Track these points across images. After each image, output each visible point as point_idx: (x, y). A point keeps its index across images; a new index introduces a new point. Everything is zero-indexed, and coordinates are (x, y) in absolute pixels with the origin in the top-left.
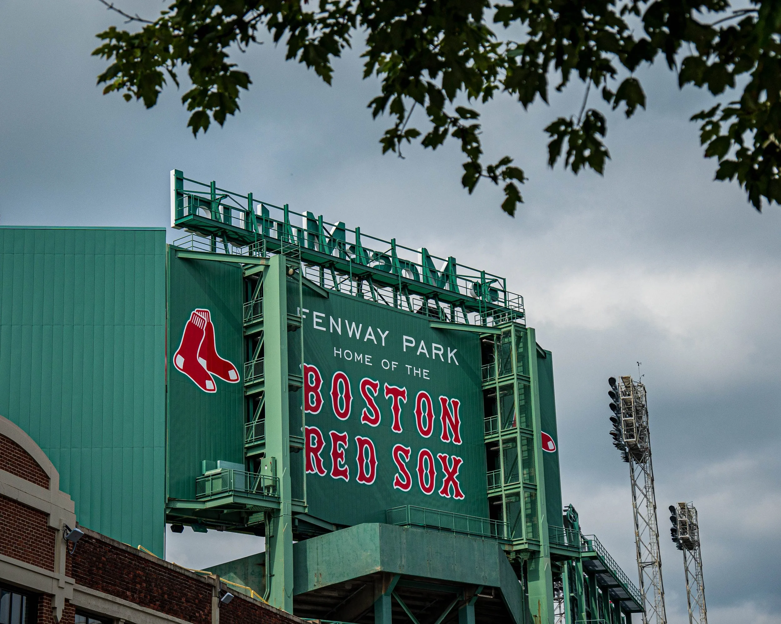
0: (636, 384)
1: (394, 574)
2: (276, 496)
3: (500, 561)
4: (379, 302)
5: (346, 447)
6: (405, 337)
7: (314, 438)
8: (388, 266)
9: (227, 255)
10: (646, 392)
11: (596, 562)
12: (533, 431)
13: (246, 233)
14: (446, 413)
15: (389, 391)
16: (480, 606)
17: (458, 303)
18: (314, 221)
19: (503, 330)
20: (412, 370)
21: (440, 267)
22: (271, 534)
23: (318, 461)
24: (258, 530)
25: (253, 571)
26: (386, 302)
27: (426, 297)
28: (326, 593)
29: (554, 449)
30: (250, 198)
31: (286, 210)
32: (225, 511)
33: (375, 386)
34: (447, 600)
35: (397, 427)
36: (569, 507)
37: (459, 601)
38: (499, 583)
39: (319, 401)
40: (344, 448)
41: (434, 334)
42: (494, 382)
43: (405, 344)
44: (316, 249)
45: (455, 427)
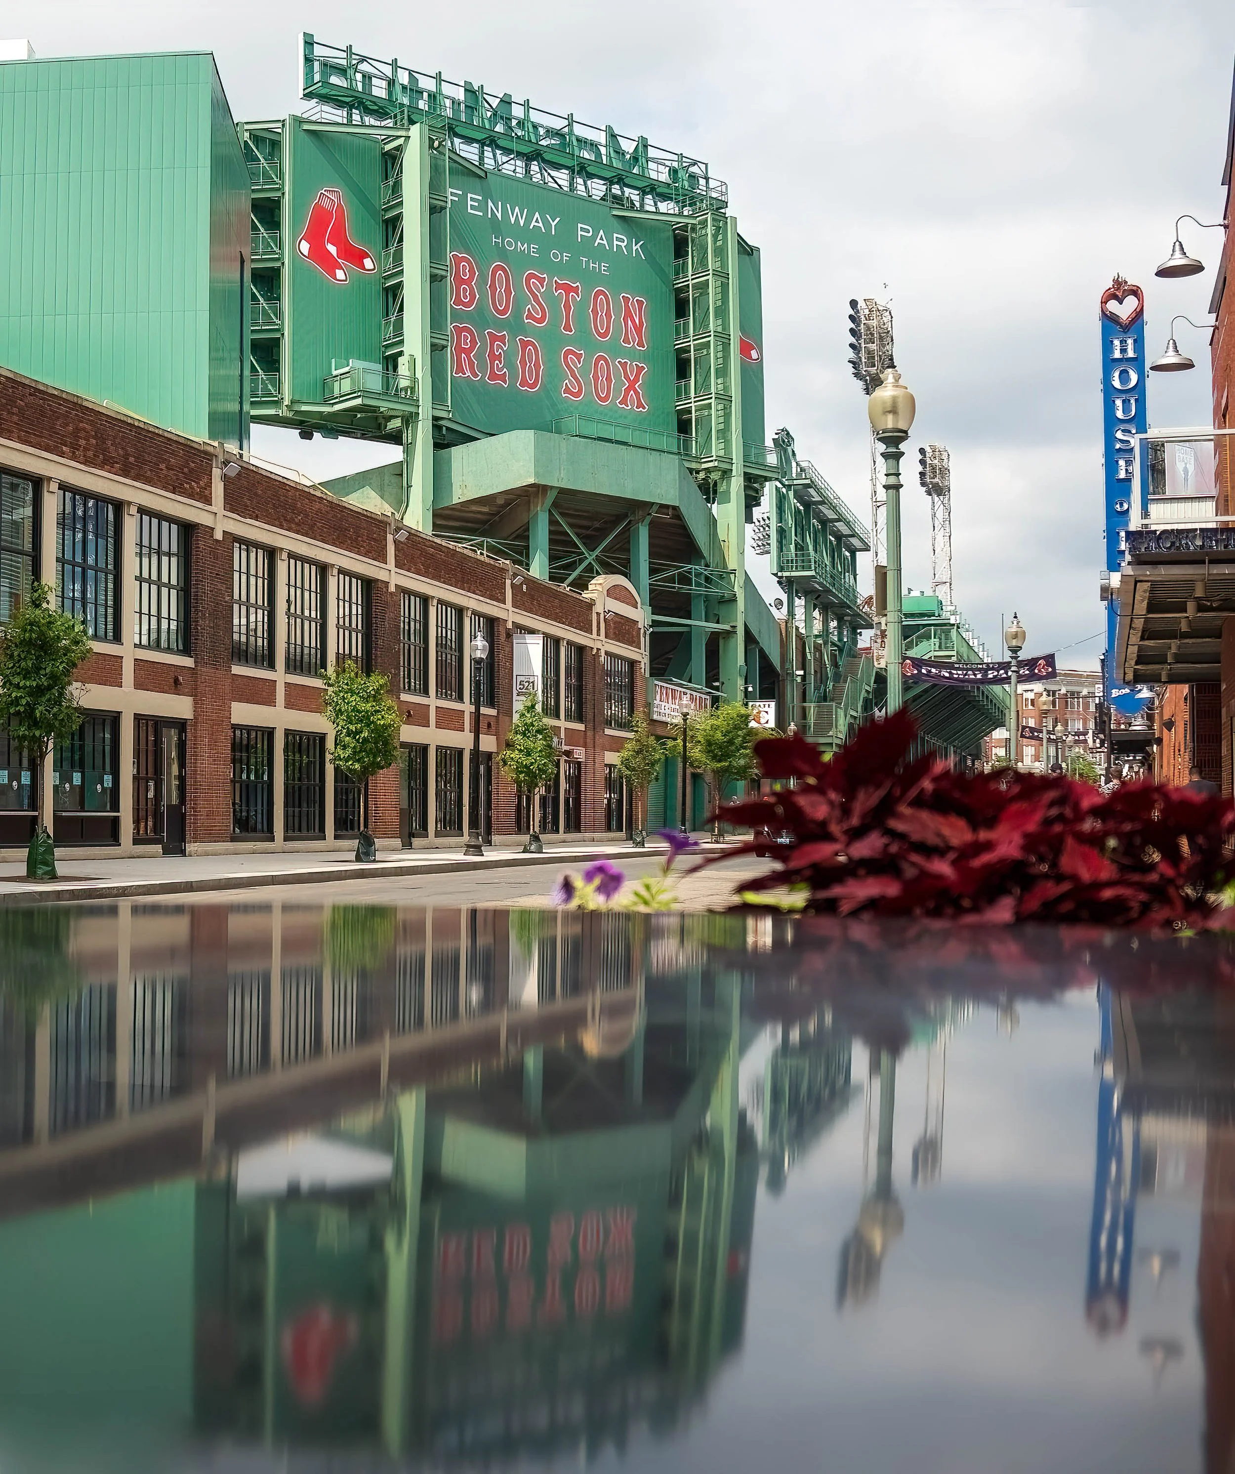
0: (881, 308)
1: (552, 487)
2: (415, 398)
3: (679, 477)
4: (550, 184)
5: (505, 349)
6: (580, 225)
7: (466, 337)
8: (564, 144)
9: (363, 125)
10: (892, 317)
11: (811, 491)
12: (730, 335)
13: (387, 103)
14: (628, 315)
15: (559, 286)
16: (654, 526)
17: (648, 190)
18: (473, 92)
19: (698, 219)
20: (587, 263)
21: (628, 147)
22: (409, 441)
23: (471, 364)
24: (395, 438)
25: (390, 482)
26: (559, 186)
27: (610, 182)
28: (474, 508)
29: (758, 359)
30: (394, 64)
31: (438, 78)
32: (359, 416)
33: (541, 280)
34: (617, 519)
35: (567, 328)
36: (783, 430)
37: (630, 521)
38: (678, 502)
39: (473, 296)
40: (502, 349)
41: (615, 223)
42: (687, 279)
43: (580, 233)
44: (475, 124)
45: (638, 330)
